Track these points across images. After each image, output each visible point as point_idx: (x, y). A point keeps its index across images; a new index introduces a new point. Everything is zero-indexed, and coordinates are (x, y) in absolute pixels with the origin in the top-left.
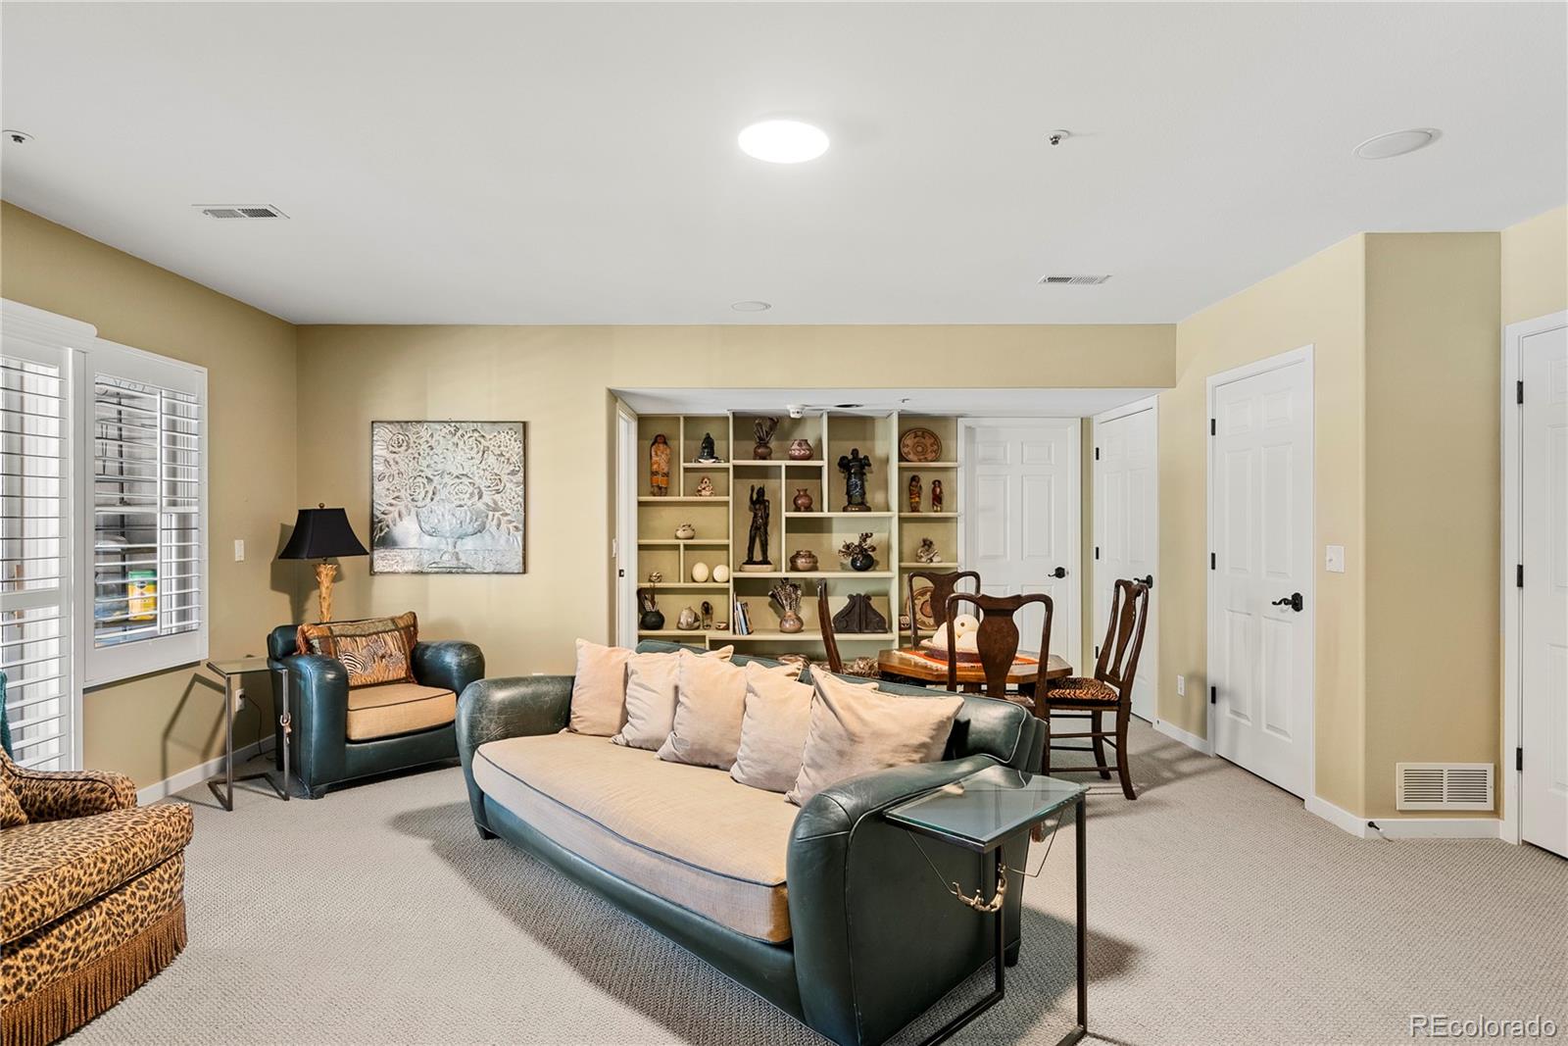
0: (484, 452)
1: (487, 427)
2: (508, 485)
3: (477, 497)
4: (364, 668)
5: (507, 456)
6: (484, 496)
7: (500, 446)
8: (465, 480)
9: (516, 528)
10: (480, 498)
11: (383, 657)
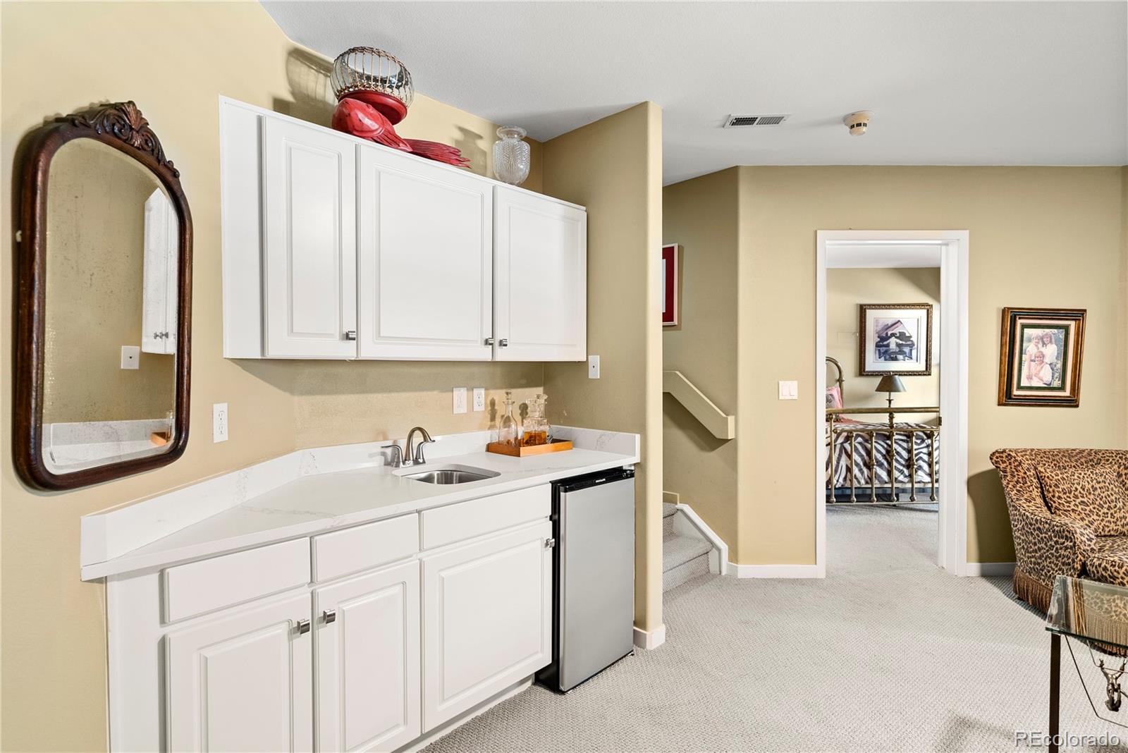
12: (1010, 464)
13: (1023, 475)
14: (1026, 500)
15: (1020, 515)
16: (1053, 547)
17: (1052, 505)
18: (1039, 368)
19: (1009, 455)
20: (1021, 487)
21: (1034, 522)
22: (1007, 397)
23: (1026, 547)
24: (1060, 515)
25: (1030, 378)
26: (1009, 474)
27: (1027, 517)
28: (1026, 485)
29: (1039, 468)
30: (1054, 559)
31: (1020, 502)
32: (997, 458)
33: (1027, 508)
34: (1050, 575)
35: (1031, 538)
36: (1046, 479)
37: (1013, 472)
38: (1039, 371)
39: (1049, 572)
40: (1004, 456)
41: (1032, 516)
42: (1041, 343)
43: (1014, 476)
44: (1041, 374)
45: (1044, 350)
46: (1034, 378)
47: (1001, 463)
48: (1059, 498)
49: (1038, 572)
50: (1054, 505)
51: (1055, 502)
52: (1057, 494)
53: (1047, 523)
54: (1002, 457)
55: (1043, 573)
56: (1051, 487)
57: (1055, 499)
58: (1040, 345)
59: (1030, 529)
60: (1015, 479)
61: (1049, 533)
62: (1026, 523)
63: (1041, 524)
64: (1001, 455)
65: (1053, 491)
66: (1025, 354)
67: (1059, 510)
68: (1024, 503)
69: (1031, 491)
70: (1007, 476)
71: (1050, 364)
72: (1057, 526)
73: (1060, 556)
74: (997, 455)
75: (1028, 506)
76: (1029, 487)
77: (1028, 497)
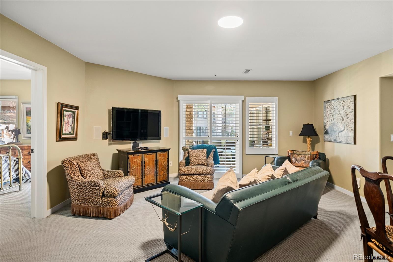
0: (344, 106)
1: (345, 98)
2: (350, 116)
3: (342, 120)
4: (298, 162)
5: (349, 106)
6: (344, 120)
7: (348, 104)
8: (340, 115)
9: (352, 129)
10: (343, 120)
11: (304, 161)
12: (70, 164)
13: (75, 167)
14: (77, 177)
15: (75, 183)
16: (92, 191)
17: (84, 176)
18: (68, 126)
19: (70, 161)
20: (75, 172)
21: (83, 184)
22: (60, 138)
23: (79, 194)
24: (87, 179)
25: (65, 130)
26: (70, 168)
27: (79, 183)
28: (76, 171)
29: (79, 164)
30: (92, 195)
31: (75, 178)
32: (65, 163)
33: (78, 180)
34: (90, 201)
35: (81, 190)
36: (82, 167)
37: (71, 167)
38: (68, 128)
39: (89, 200)
40: (68, 161)
41: (82, 182)
42: (68, 117)
43: (72, 169)
44: (68, 129)
45: (69, 120)
46: (66, 130)
47: (67, 164)
48: (86, 173)
49: (84, 202)
50: (85, 176)
51: (85, 175)
52: (85, 172)
53: (88, 183)
54: (67, 162)
55: (87, 202)
56: (83, 170)
57: (85, 174)
58: (68, 118)
59: (81, 187)
60: (72, 170)
61: (90, 186)
62: (79, 185)
63: (86, 184)
64: (67, 161)
65: (84, 171)
66: (64, 121)
67: (87, 177)
68: (76, 178)
69: (78, 173)
70: (69, 169)
71: (71, 125)
72: (93, 183)
73: (94, 193)
74: (65, 161)
75: (79, 179)
76: (77, 172)
77: (78, 175)
